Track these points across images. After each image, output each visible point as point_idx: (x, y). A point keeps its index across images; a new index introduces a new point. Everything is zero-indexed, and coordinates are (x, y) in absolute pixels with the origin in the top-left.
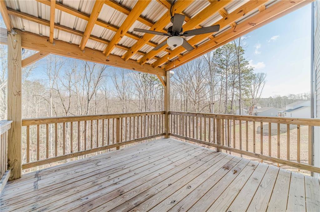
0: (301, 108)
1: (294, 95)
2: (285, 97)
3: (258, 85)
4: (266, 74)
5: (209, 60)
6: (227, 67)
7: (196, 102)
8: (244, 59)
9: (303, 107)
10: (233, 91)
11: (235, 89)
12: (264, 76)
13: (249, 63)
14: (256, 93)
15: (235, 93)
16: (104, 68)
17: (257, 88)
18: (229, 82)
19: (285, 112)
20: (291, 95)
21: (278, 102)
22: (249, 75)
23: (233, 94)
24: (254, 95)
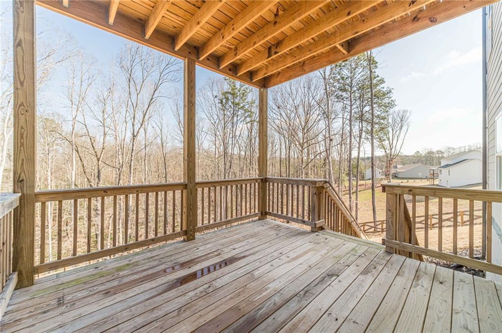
0: (464, 162)
1: (453, 149)
2: (440, 151)
3: (398, 128)
4: (411, 111)
5: (325, 73)
6: (351, 88)
7: (304, 148)
8: (378, 76)
9: (466, 161)
10: (361, 126)
11: (365, 124)
12: (408, 114)
13: (385, 80)
14: (395, 141)
15: (364, 129)
16: (159, 84)
17: (398, 133)
18: (355, 113)
19: (440, 169)
20: (449, 148)
21: (429, 159)
22: (386, 101)
23: (361, 130)
24: (392, 143)
